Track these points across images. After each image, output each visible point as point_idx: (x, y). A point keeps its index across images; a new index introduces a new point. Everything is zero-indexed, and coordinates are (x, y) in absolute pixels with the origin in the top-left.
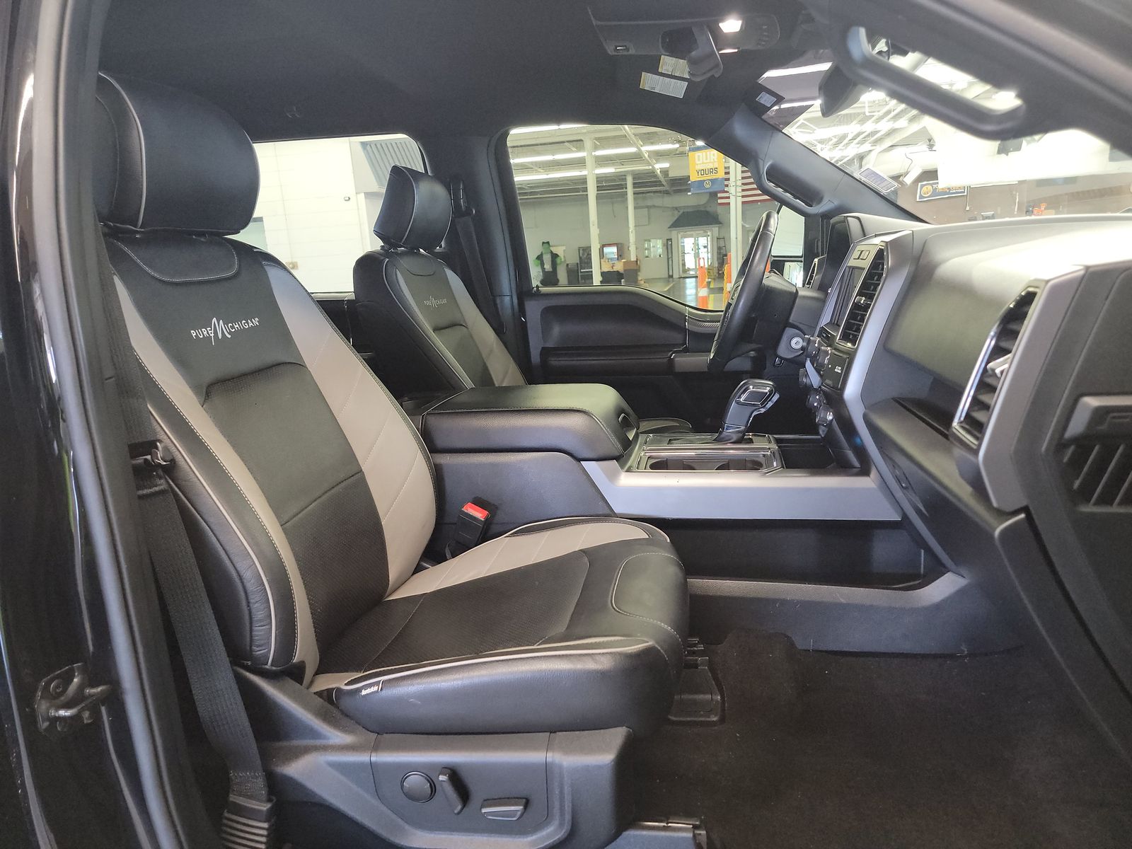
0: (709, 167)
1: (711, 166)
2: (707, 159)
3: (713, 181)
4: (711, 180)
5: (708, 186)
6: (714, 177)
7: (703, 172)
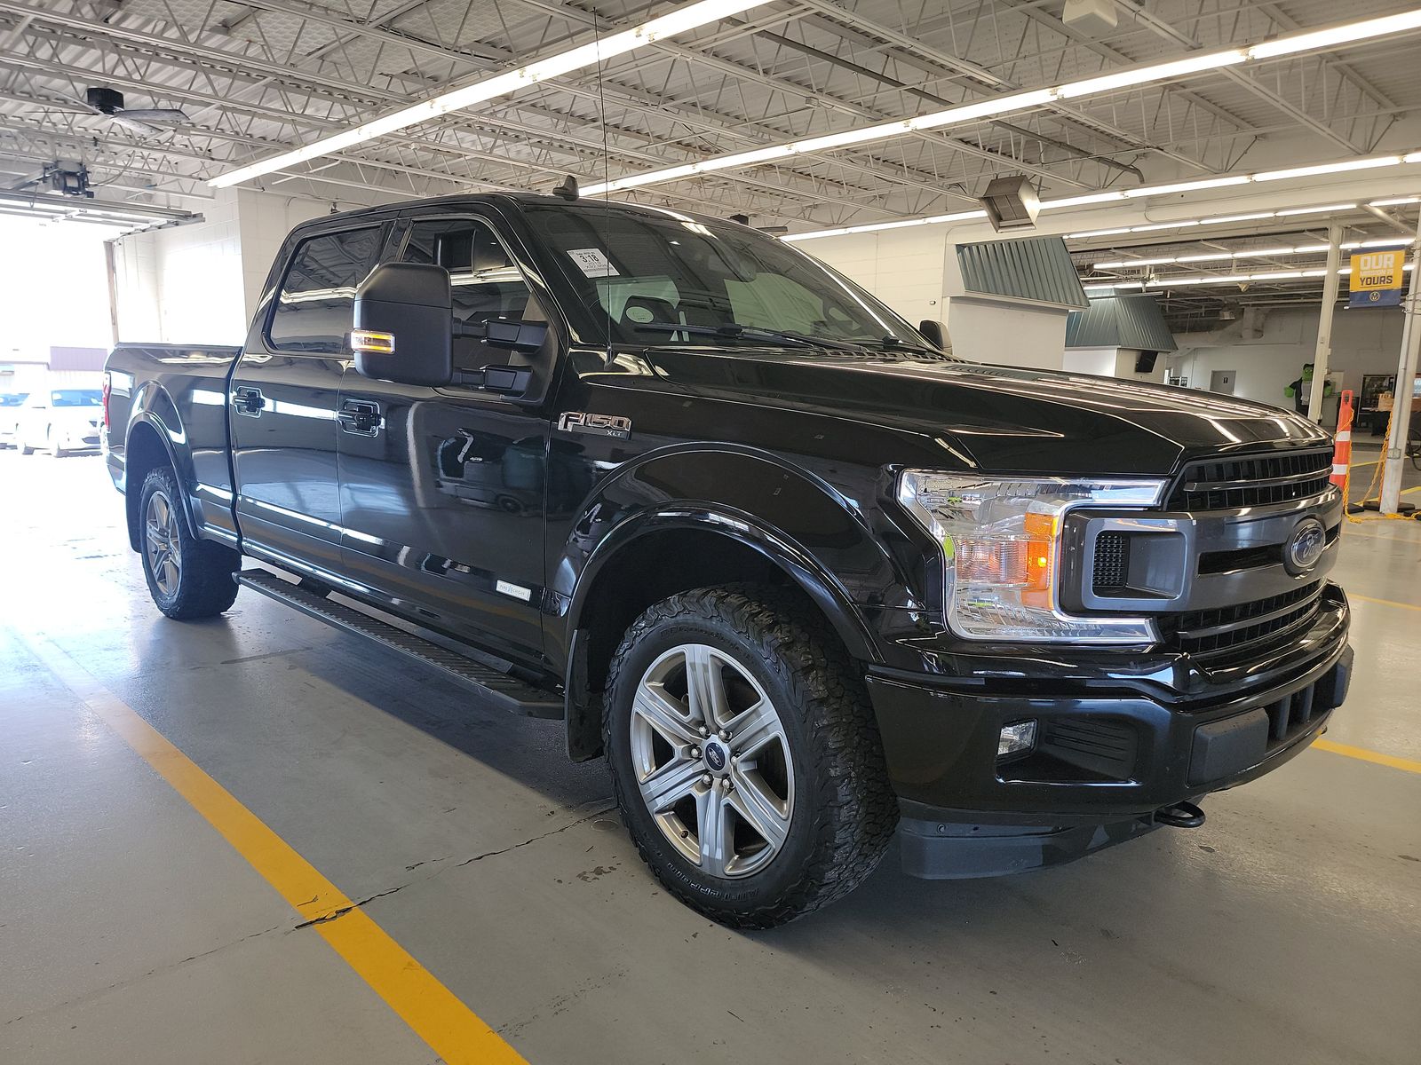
0: (1380, 274)
1: (1383, 273)
2: (1377, 264)
3: (1384, 293)
4: (1381, 292)
5: (1374, 299)
6: (1386, 288)
7: (1371, 280)
